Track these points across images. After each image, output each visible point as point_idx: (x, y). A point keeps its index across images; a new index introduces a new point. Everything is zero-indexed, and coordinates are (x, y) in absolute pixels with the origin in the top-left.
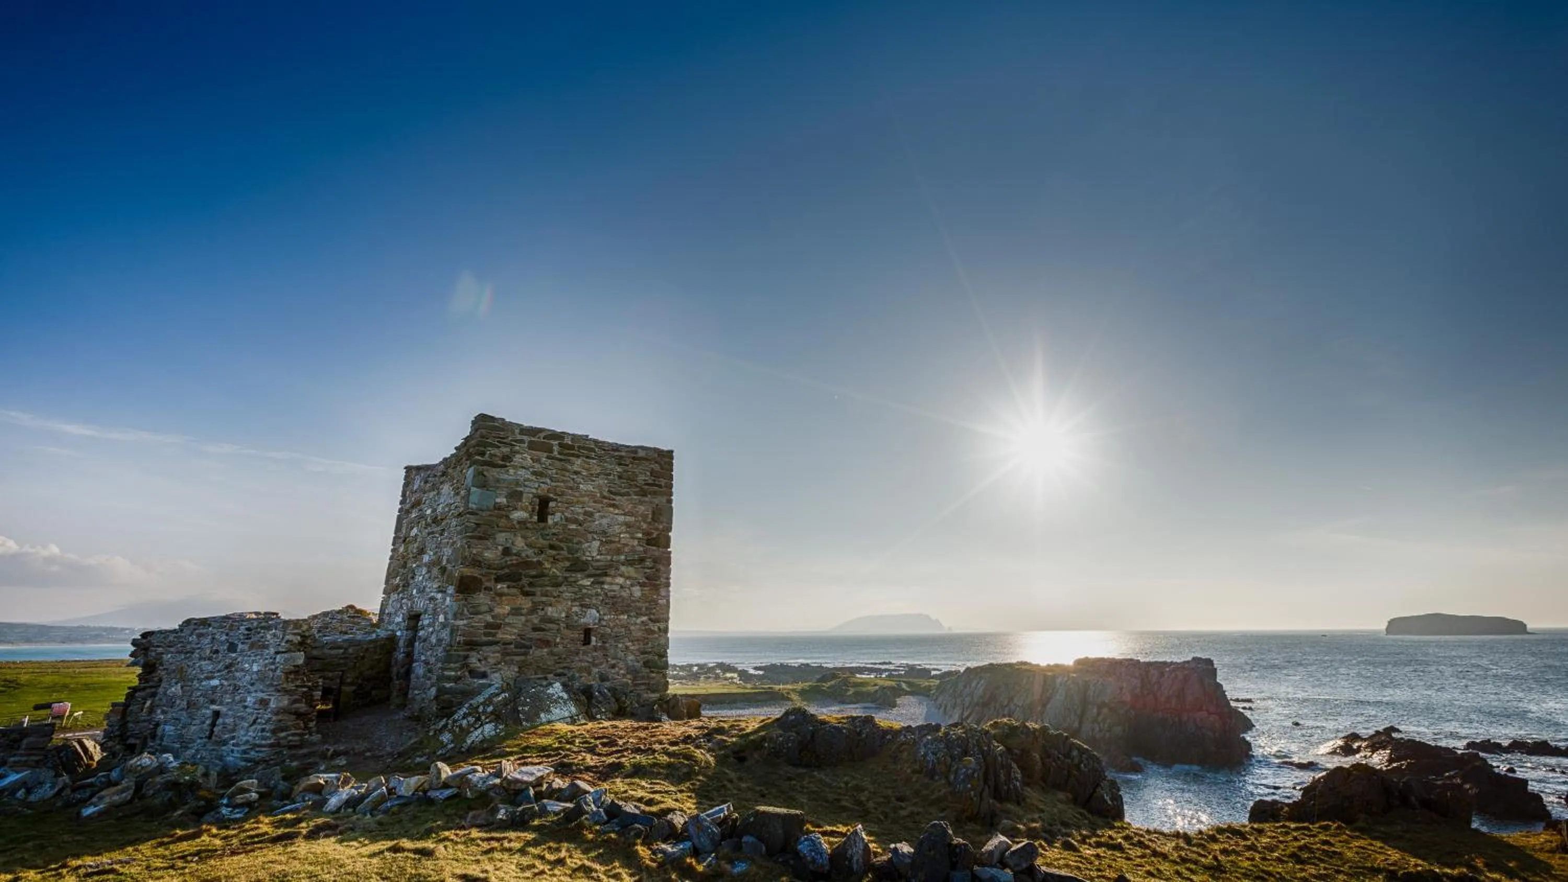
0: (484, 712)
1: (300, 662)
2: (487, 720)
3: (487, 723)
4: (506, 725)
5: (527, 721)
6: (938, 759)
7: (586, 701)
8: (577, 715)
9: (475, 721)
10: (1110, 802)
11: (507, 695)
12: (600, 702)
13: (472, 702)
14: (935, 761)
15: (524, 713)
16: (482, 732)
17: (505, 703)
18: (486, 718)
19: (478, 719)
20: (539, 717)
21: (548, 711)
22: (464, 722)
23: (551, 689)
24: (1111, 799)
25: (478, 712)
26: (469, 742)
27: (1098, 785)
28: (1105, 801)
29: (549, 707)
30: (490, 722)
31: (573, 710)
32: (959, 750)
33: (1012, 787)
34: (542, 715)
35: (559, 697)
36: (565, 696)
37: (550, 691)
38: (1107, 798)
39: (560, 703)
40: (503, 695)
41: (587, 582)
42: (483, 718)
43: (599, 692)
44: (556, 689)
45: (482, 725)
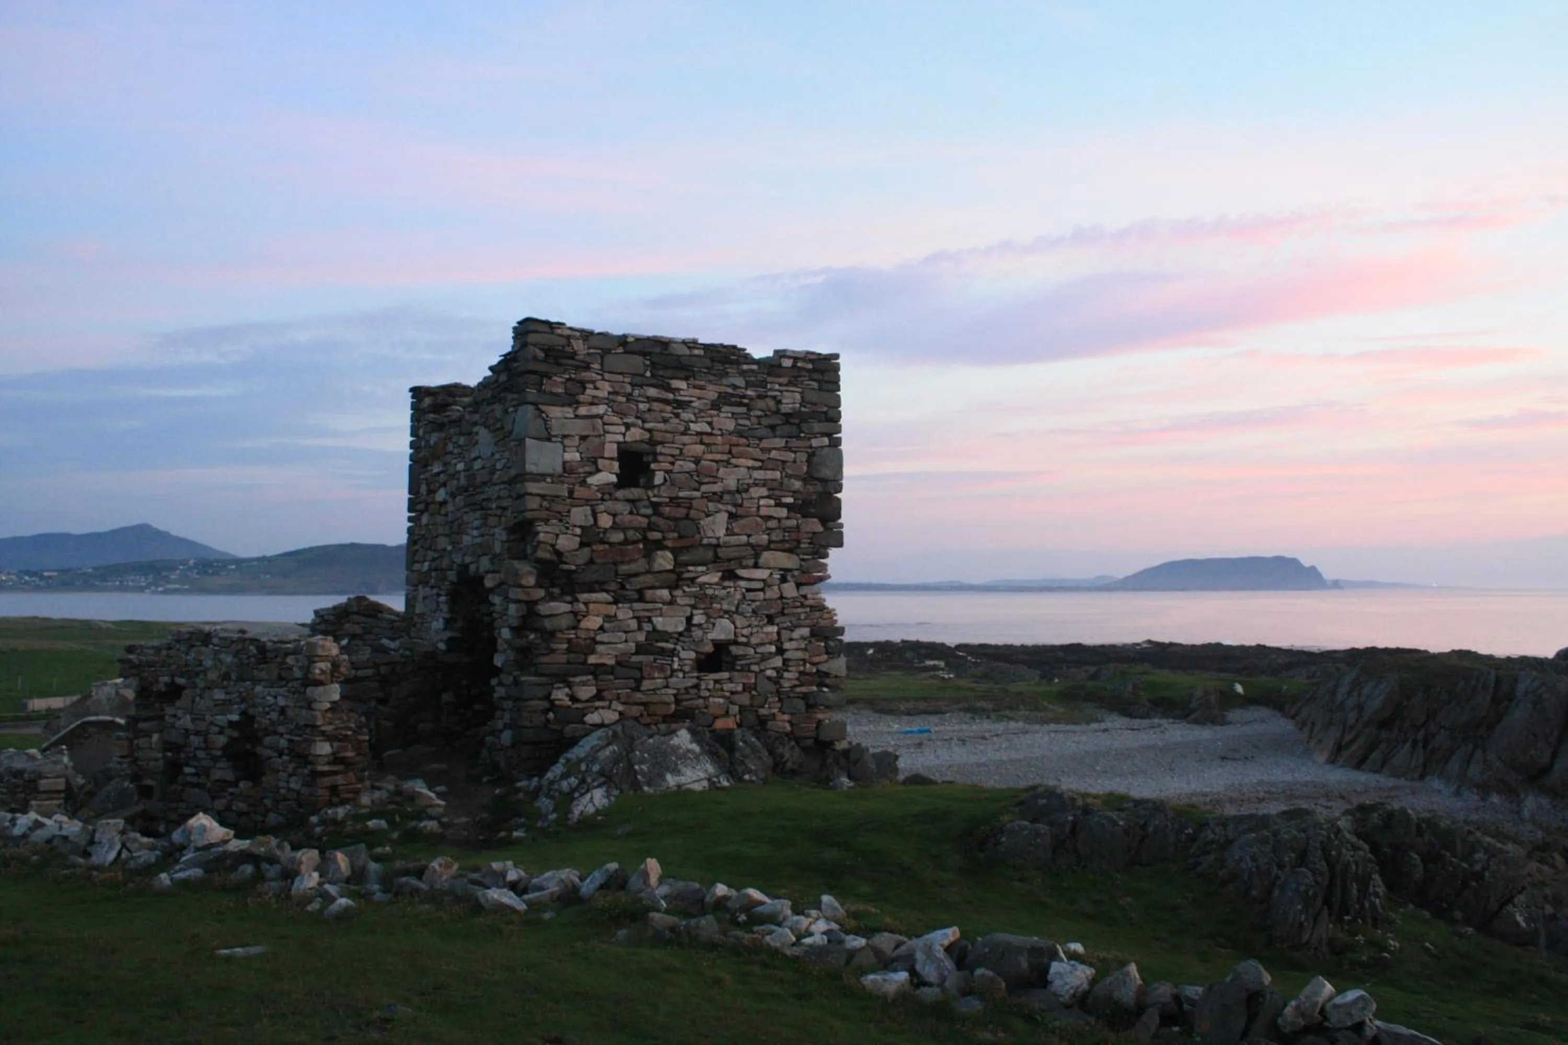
0: (588, 770)
1: (336, 697)
2: (595, 784)
3: (595, 788)
4: (621, 791)
5: (649, 785)
6: (1258, 867)
7: (726, 755)
8: (717, 777)
9: (579, 784)
10: (1524, 925)
11: (616, 748)
12: (746, 757)
13: (569, 755)
14: (1254, 869)
15: (643, 775)
16: (592, 798)
17: (616, 760)
18: (593, 781)
19: (583, 781)
20: (664, 780)
21: (676, 772)
22: (565, 785)
23: (675, 739)
24: (1525, 920)
25: (580, 772)
26: (576, 812)
27: (1509, 900)
28: (1517, 924)
29: (676, 765)
30: (599, 786)
31: (710, 768)
32: (1293, 855)
33: (1367, 905)
34: (669, 777)
35: (688, 751)
36: (696, 747)
37: (675, 741)
38: (1519, 919)
39: (689, 758)
40: (610, 748)
41: (714, 578)
42: (589, 780)
43: (744, 742)
44: (683, 738)
45: (588, 791)
